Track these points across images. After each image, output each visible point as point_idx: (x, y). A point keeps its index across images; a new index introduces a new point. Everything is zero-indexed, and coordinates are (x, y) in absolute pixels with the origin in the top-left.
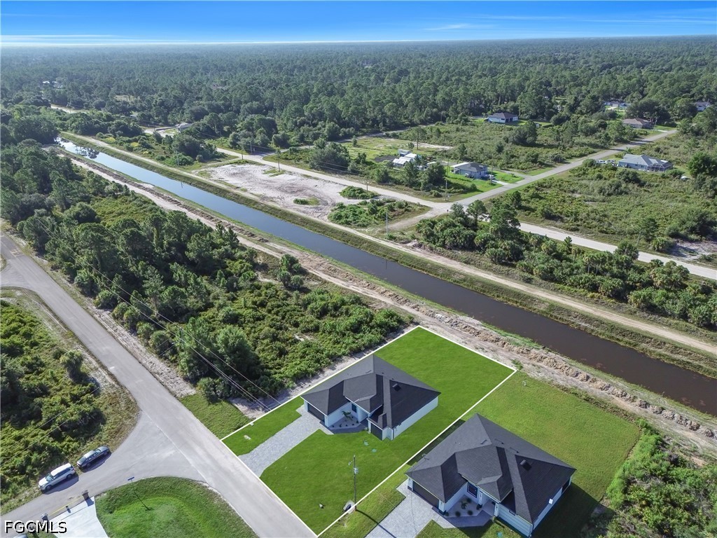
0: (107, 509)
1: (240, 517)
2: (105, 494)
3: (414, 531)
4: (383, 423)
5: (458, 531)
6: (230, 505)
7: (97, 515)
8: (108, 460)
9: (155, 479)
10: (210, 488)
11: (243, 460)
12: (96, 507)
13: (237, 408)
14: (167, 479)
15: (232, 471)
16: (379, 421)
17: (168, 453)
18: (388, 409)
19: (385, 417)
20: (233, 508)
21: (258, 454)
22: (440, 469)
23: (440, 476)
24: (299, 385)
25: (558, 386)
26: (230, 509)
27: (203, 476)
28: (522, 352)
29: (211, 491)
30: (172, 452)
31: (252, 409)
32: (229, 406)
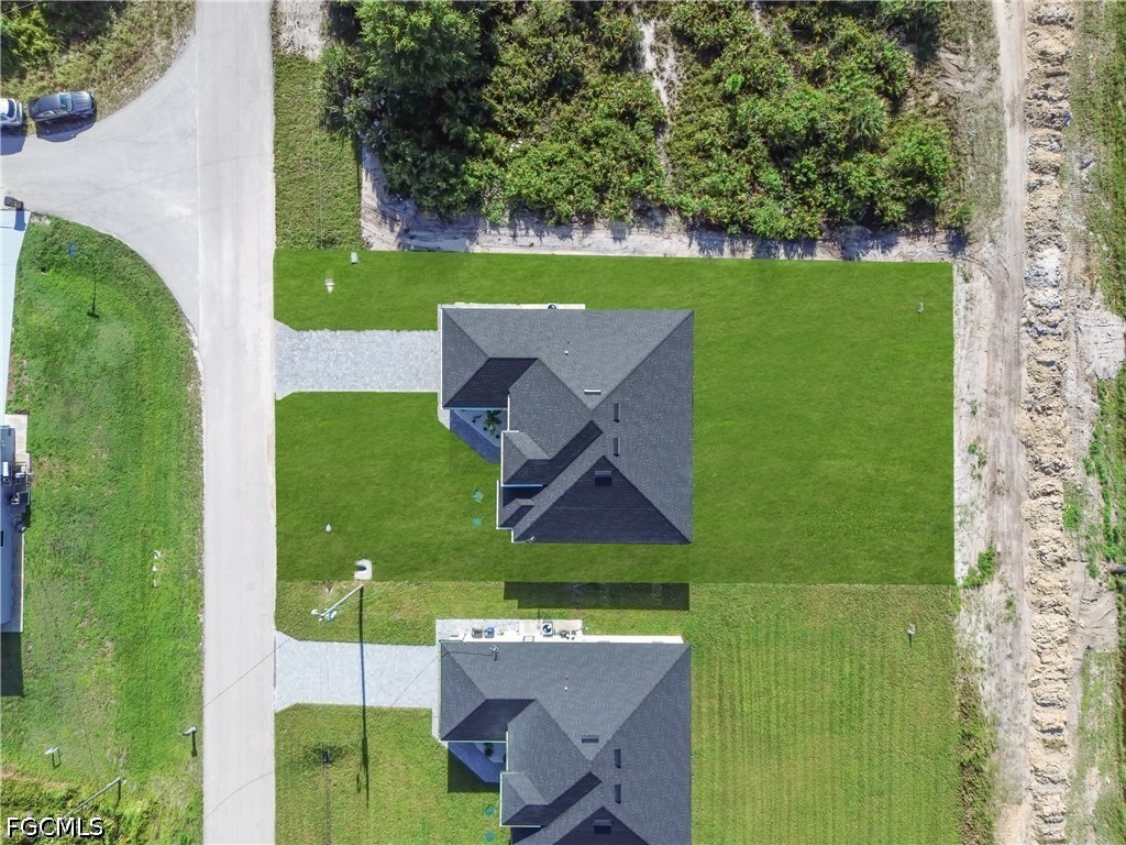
0: (39, 259)
1: (202, 452)
2: (48, 222)
3: (394, 698)
4: (510, 519)
5: (445, 758)
6: (204, 414)
7: (19, 261)
8: (85, 137)
9: (132, 254)
10: (196, 354)
11: (279, 338)
12: (25, 241)
13: (359, 187)
14: (149, 271)
15: (249, 347)
16: (508, 508)
17: (178, 209)
18: (542, 504)
19: (523, 511)
20: (204, 425)
21: (308, 349)
22: (480, 702)
23: (471, 708)
24: (512, 226)
25: (969, 691)
26: (199, 423)
27: (201, 317)
28: (1042, 554)
29: (194, 360)
30: (186, 211)
31: (384, 215)
32: (352, 165)
